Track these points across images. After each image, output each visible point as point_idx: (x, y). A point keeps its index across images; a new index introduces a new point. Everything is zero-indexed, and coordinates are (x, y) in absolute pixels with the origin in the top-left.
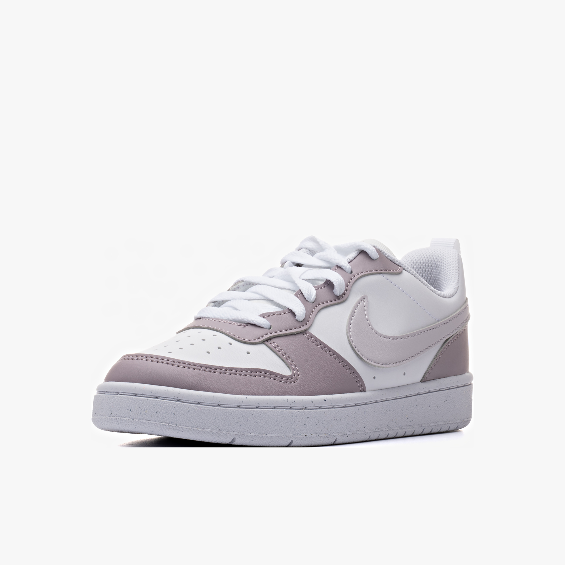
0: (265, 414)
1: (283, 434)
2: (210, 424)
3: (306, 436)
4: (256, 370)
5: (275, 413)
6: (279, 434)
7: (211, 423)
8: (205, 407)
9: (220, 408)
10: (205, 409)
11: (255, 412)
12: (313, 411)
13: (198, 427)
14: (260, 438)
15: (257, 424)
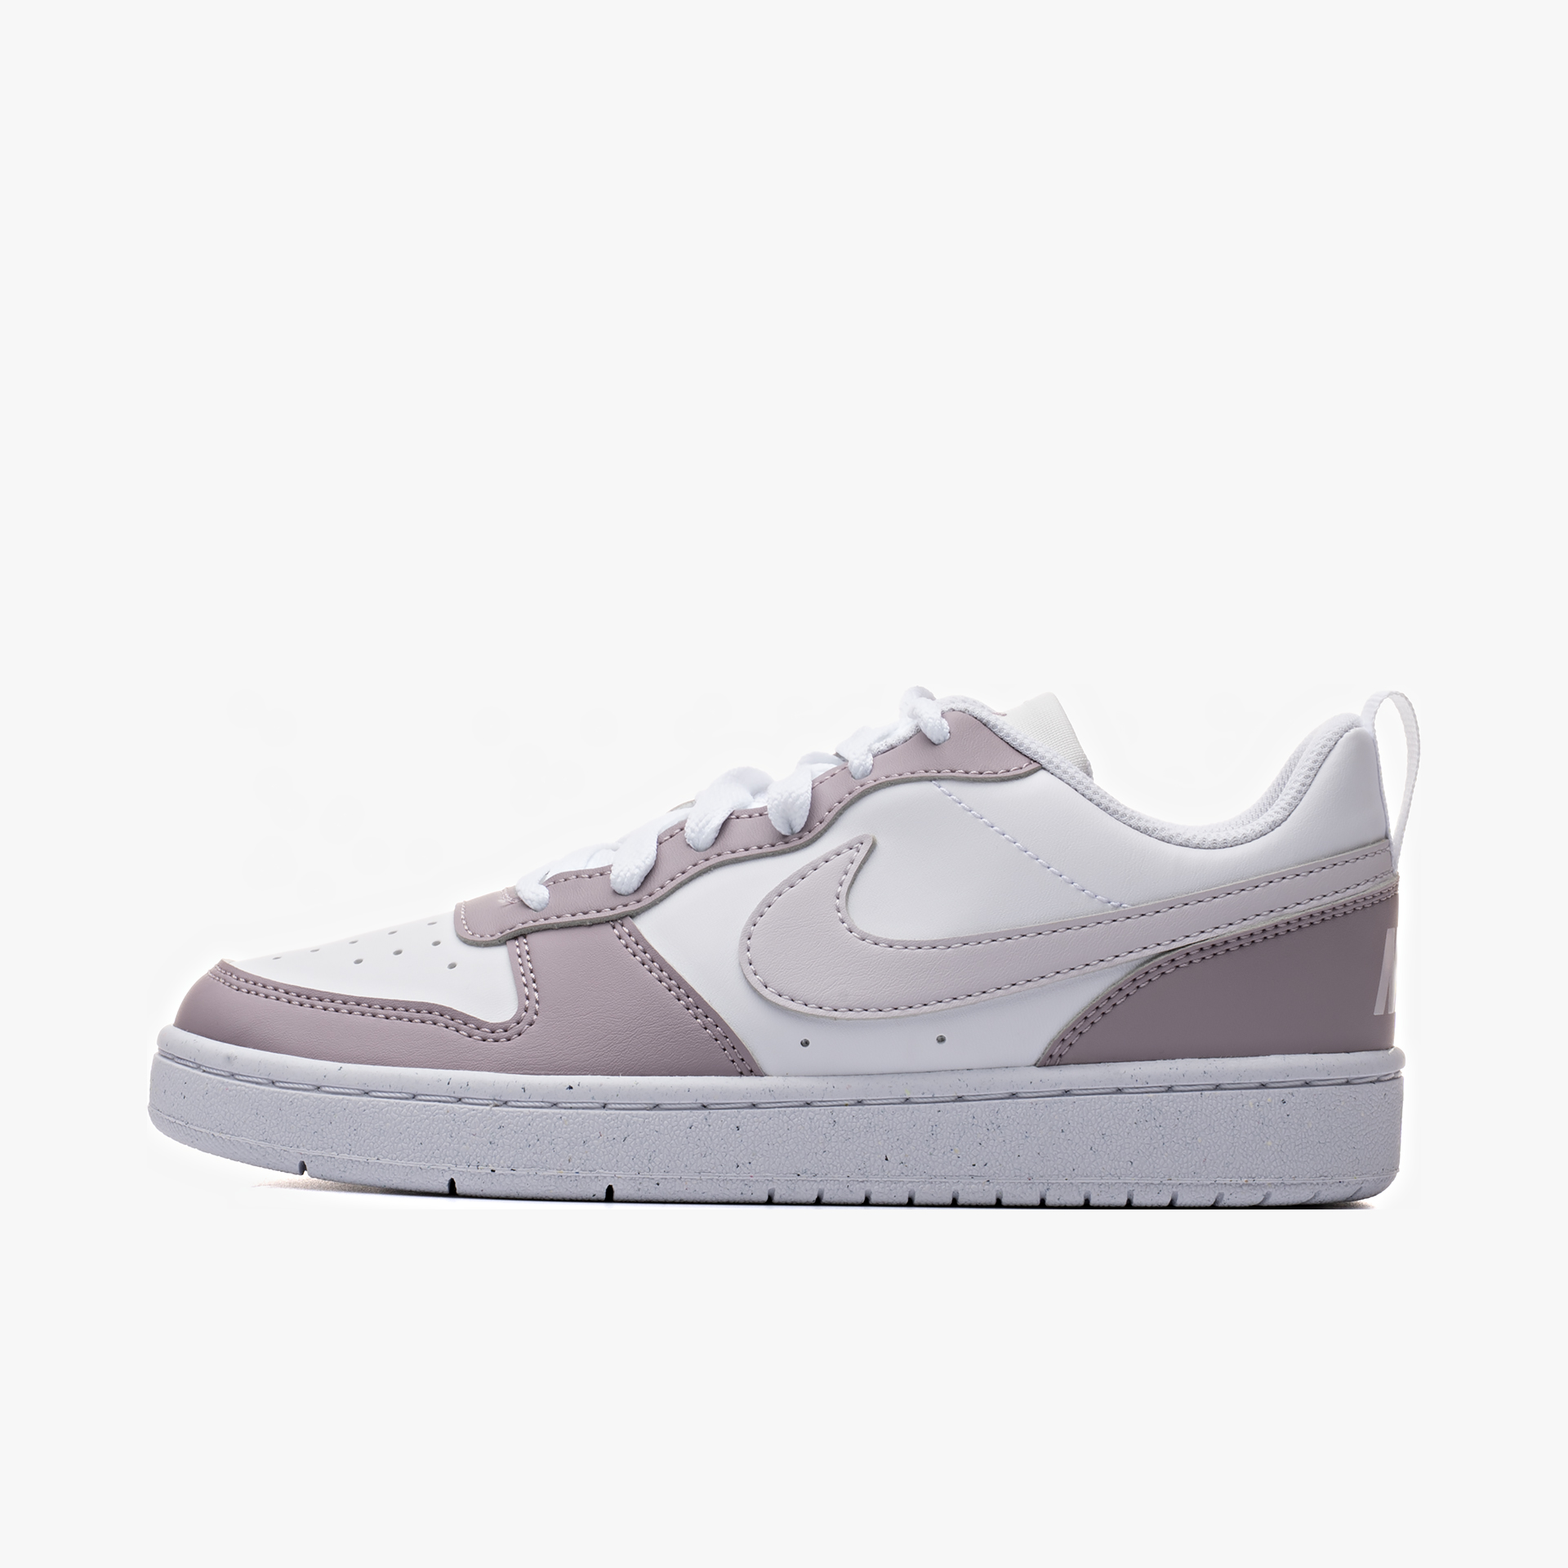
0: (377, 1110)
1: (424, 1160)
2: (245, 1126)
3: (493, 1171)
4: (419, 1007)
5: (405, 1110)
6: (412, 1160)
7: (247, 1122)
8: (237, 1086)
9: (273, 1089)
10: (236, 1090)
11: (350, 1104)
12: (522, 1112)
13: (221, 1131)
14: (361, 1167)
15: (355, 1132)
